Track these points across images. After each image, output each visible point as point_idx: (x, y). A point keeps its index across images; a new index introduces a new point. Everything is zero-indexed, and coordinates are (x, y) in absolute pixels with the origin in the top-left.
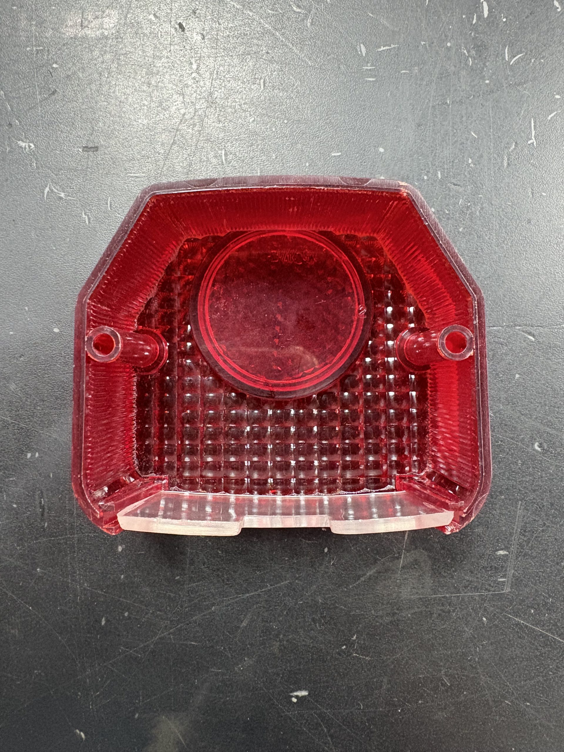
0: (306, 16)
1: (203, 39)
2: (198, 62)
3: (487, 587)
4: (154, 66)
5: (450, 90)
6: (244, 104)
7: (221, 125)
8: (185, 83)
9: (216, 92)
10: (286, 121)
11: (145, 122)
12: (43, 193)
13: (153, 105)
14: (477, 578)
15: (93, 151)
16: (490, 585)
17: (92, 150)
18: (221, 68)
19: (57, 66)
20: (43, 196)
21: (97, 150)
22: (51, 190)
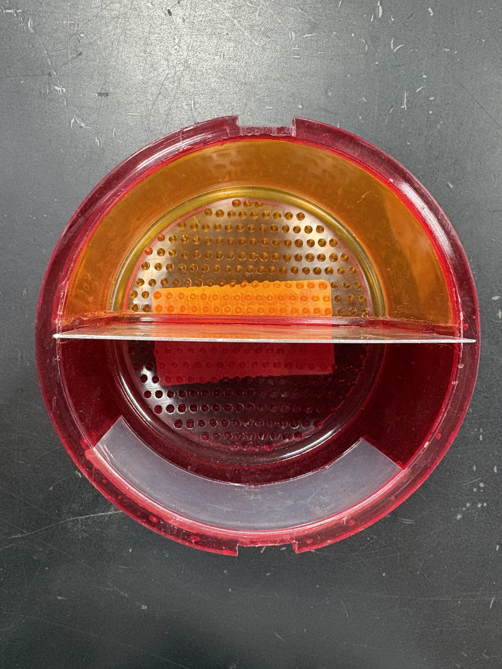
0: (256, 10)
1: (184, 22)
2: (179, 38)
4: (149, 39)
6: (209, 69)
8: (170, 52)
10: (236, 83)
13: (147, 66)
17: (104, 95)
19: (84, 35)
20: (70, 125)
21: (107, 96)
22: (76, 121)
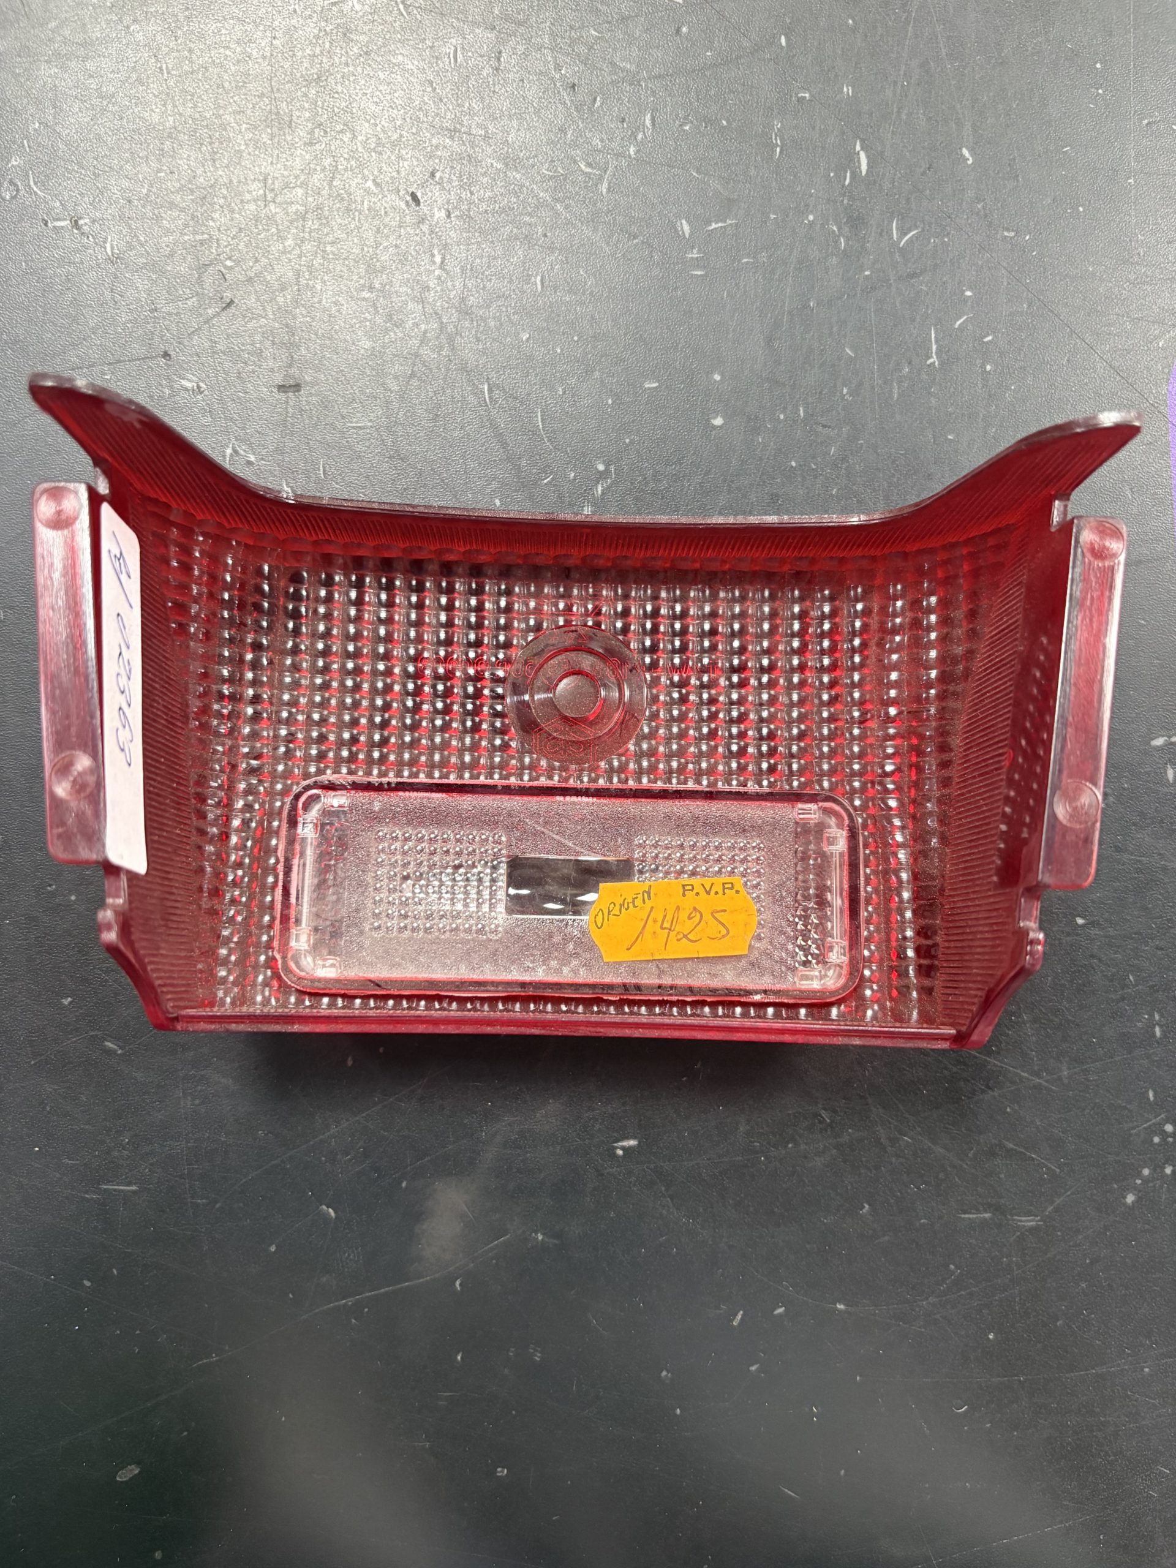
0: (601, 178)
1: (449, 216)
2: (443, 252)
4: (378, 260)
5: (813, 287)
6: (514, 314)
7: (480, 346)
8: (426, 285)
10: (576, 338)
11: (368, 344)
12: (224, 456)
13: (378, 319)
15: (294, 391)
17: (292, 389)
18: (478, 261)
19: (233, 264)
20: (224, 461)
21: (299, 391)
22: (235, 451)
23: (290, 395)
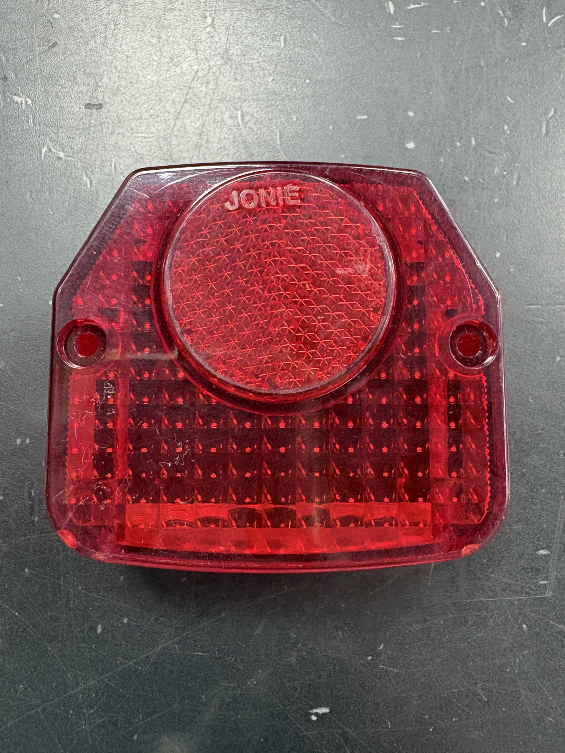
2: (213, 16)
3: (528, 590)
4: (165, 19)
6: (262, 62)
7: (237, 84)
8: (199, 38)
9: (232, 48)
10: (308, 81)
11: (154, 78)
12: (41, 152)
13: (164, 60)
14: (517, 581)
15: (97, 109)
16: (530, 588)
17: (96, 107)
18: (238, 23)
19: (59, 16)
20: (41, 156)
21: (101, 108)
22: (50, 150)
23: (94, 111)
